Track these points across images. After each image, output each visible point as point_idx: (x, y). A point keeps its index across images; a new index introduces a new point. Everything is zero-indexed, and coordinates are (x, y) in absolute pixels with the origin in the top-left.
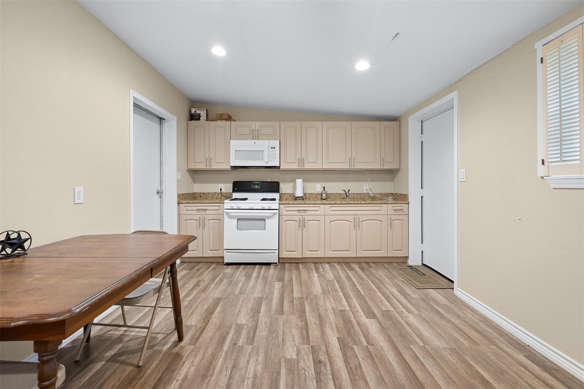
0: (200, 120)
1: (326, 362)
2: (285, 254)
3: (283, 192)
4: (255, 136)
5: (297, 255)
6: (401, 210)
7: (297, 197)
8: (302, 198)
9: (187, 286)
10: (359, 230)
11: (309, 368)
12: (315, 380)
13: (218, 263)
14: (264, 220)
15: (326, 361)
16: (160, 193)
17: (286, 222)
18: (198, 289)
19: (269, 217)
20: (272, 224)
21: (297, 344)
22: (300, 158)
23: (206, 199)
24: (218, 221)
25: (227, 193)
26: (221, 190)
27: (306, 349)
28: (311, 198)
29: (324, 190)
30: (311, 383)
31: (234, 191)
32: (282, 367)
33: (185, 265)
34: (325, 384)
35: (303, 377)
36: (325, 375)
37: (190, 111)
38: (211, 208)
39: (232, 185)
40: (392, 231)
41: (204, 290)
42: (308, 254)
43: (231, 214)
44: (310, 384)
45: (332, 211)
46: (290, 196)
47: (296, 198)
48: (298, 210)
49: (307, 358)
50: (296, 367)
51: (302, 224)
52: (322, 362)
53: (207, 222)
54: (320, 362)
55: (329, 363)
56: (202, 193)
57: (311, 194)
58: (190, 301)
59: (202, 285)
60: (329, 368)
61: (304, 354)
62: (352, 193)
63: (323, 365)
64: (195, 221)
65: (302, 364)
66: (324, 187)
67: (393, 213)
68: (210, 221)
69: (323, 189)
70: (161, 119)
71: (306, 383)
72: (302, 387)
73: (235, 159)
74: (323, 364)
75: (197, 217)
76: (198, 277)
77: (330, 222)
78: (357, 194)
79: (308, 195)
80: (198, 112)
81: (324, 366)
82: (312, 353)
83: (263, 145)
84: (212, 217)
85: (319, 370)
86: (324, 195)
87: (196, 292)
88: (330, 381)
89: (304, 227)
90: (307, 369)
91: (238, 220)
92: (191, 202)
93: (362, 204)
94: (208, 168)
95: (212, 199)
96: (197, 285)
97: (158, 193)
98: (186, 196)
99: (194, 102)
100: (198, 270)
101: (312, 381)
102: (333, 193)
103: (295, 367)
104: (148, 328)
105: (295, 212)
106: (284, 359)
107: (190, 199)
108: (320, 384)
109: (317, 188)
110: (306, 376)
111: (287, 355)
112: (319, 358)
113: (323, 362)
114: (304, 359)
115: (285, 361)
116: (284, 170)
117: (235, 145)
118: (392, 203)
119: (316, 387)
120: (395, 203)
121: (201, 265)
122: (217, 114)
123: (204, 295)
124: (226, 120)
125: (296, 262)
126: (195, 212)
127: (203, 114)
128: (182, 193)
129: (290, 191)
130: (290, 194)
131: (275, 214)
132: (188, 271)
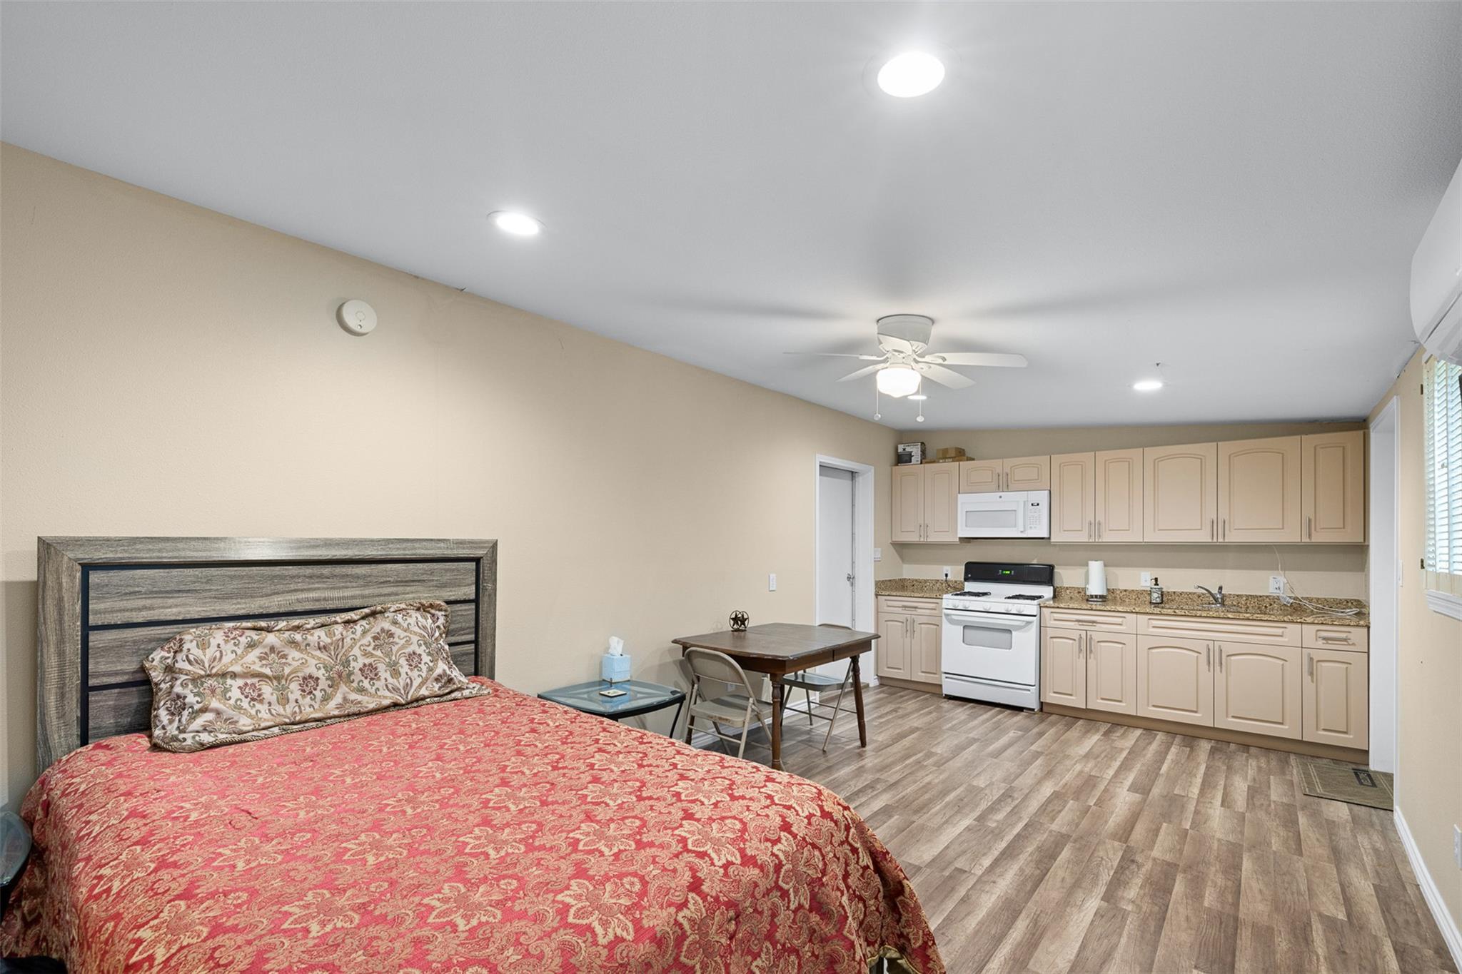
0: (911, 462)
2: (1051, 698)
3: (1066, 585)
4: (1003, 484)
5: (1077, 701)
6: (1345, 640)
7: (1092, 596)
8: (1103, 599)
9: (882, 709)
10: (1221, 671)
13: (934, 694)
14: (1010, 631)
16: (851, 578)
17: (1055, 640)
18: (894, 714)
19: (1019, 628)
20: (1026, 640)
22: (1093, 521)
23: (922, 590)
24: (935, 627)
25: (956, 582)
26: (946, 575)
28: (1127, 600)
29: (1156, 584)
31: (966, 579)
33: (885, 688)
37: (897, 449)
38: (923, 605)
39: (963, 567)
40: (1315, 684)
41: (903, 717)
42: (1097, 704)
43: (954, 617)
45: (1154, 627)
46: (1079, 592)
47: (1089, 599)
48: (1077, 621)
51: (1087, 647)
53: (917, 627)
56: (916, 580)
57: (1125, 591)
58: (881, 723)
59: (900, 712)
62: (1232, 593)
64: (900, 624)
66: (1156, 579)
67: (1320, 643)
68: (923, 626)
69: (1154, 582)
70: (853, 474)
73: (966, 526)
75: (902, 618)
76: (898, 703)
77: (1149, 649)
78: (1247, 596)
79: (1118, 592)
80: (908, 449)
83: (1013, 500)
84: (925, 620)
86: (1155, 595)
87: (891, 717)
89: (1091, 651)
91: (964, 627)
92: (894, 594)
93: (1229, 618)
94: (922, 540)
95: (932, 590)
96: (895, 710)
97: (849, 578)
98: (889, 584)
99: (903, 435)
100: (902, 697)
102: (1180, 591)
104: (832, 720)
105: (1073, 623)
107: (896, 589)
109: (1142, 579)
116: (1056, 545)
117: (966, 502)
118: (1316, 622)
120: (1322, 623)
121: (906, 692)
122: (938, 450)
123: (900, 721)
124: (954, 459)
125: (1071, 715)
126: (900, 610)
127: (916, 451)
128: (881, 579)
129: (1079, 584)
130: (1079, 588)
131: (1029, 623)
132: (886, 695)
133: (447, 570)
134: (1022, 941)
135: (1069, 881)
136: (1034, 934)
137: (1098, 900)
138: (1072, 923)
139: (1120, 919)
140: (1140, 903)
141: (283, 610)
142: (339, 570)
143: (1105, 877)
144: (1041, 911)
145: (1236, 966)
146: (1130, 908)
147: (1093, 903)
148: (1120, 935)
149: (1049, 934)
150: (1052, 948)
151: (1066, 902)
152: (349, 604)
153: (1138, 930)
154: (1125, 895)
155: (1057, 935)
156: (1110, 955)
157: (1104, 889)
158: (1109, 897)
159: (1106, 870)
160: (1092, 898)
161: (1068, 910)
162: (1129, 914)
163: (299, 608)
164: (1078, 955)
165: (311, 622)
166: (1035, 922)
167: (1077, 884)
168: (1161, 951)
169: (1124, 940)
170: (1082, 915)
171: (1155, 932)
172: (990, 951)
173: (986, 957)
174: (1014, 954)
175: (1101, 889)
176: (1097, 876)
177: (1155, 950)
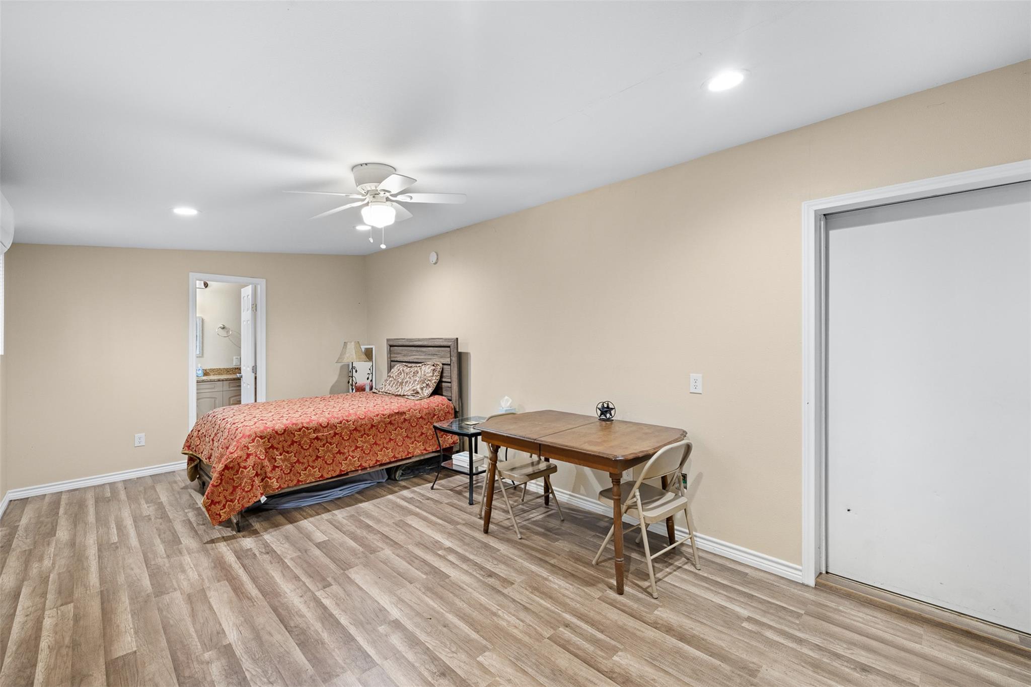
1: (434, 679)
11: (451, 657)
12: (432, 649)
15: (437, 681)
21: (497, 678)
27: (478, 680)
30: (434, 644)
32: (482, 638)
34: (418, 653)
35: (448, 643)
36: (424, 662)
44: (434, 642)
49: (464, 668)
50: (466, 649)
52: (440, 676)
54: (443, 675)
55: (430, 680)
60: (426, 674)
61: (473, 670)
63: (435, 673)
65: (463, 656)
71: (439, 641)
72: (440, 635)
74: (437, 674)
81: (433, 672)
82: (464, 680)
85: (436, 663)
88: (415, 659)
90: (452, 655)
101: (435, 646)
103: (466, 647)
106: (491, 648)
108: (423, 650)
110: (446, 646)
111: (492, 655)
112: (449, 680)
113: (438, 677)
114: (467, 664)
115: (485, 647)
119: (426, 644)
133: (443, 351)
134: (243, 586)
135: (266, 637)
136: (242, 593)
137: (232, 641)
138: (230, 614)
139: (206, 641)
140: (202, 666)
141: (411, 361)
142: (418, 349)
143: (247, 664)
144: (254, 605)
145: (105, 677)
146: (207, 656)
147: (232, 636)
148: (196, 631)
149: (235, 599)
150: (225, 595)
151: (249, 622)
152: (419, 361)
153: (188, 645)
154: (219, 663)
155: (231, 602)
156: (193, 616)
157: (238, 653)
158: (228, 651)
159: (254, 673)
160: (238, 639)
161: (242, 619)
162: (204, 650)
163: (415, 361)
164: (209, 602)
165: (414, 365)
166: (250, 599)
167: (258, 637)
168: (164, 643)
169: (192, 630)
170: (231, 624)
171: (176, 653)
172: (250, 573)
173: (249, 571)
174: (239, 580)
175: (239, 651)
176: (255, 660)
177: (168, 641)
